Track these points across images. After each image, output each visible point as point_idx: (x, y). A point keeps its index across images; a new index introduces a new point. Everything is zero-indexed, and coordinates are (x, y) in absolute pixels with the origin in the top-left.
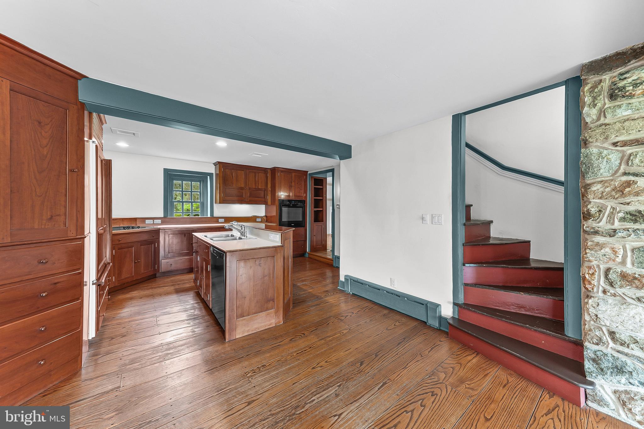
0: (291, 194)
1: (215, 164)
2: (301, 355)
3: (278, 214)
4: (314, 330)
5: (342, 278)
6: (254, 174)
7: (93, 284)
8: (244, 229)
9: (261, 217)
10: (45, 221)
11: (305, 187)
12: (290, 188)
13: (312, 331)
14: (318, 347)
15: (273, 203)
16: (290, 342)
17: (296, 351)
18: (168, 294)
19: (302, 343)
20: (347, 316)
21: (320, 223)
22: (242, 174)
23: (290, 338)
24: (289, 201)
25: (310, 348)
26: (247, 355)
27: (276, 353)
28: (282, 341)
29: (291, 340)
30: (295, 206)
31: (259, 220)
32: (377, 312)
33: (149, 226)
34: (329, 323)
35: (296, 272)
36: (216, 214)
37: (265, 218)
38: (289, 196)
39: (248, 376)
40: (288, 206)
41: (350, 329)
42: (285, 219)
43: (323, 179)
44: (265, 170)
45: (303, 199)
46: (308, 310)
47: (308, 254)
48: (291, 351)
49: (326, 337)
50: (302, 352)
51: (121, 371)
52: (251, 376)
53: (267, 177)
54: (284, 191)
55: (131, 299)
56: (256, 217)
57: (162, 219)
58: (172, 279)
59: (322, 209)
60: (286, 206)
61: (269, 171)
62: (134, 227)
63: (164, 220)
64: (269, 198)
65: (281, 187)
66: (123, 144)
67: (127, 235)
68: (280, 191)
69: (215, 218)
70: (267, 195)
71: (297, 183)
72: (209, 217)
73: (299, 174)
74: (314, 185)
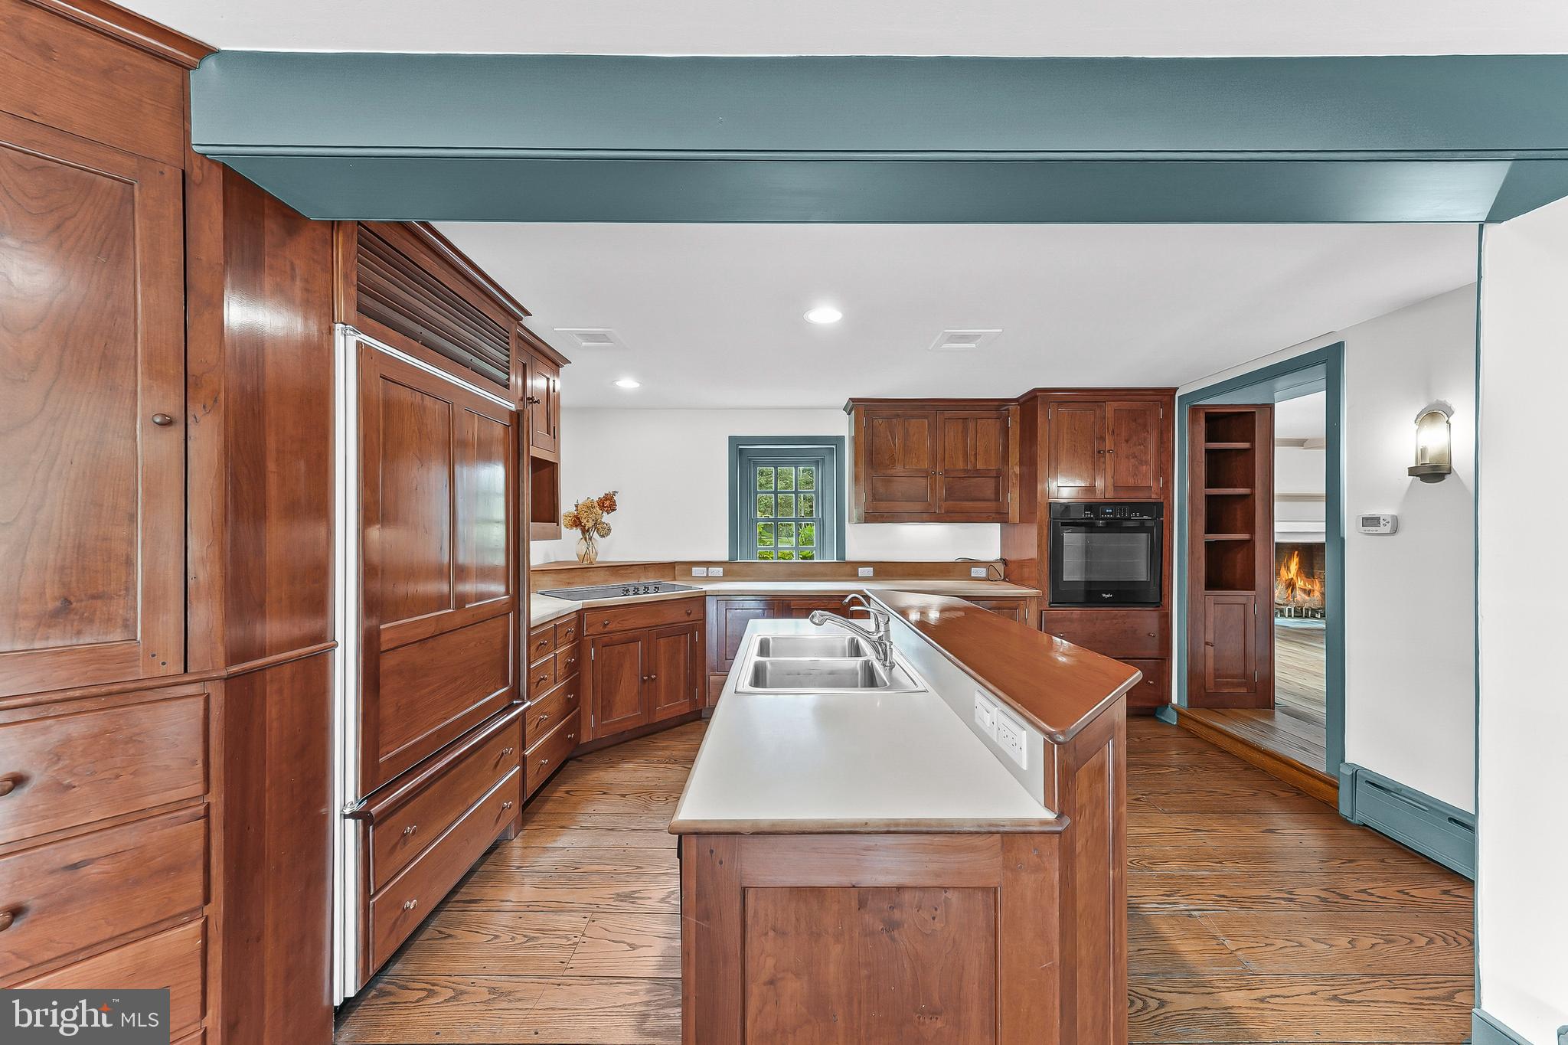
0: (1099, 484)
1: (848, 409)
3: (1047, 553)
6: (961, 426)
9: (987, 564)
11: (1161, 453)
12: (1096, 459)
15: (1027, 517)
21: (1239, 596)
22: (919, 427)
24: (1089, 507)
30: (1114, 526)
31: (981, 572)
33: (696, 583)
36: (853, 554)
37: (1000, 567)
38: (1091, 489)
40: (1089, 527)
42: (1073, 571)
43: (1254, 412)
44: (997, 407)
45: (1156, 497)
47: (1179, 713)
53: (1006, 431)
54: (1071, 472)
56: (968, 564)
57: (725, 566)
59: (1246, 537)
60: (1075, 525)
61: (1013, 407)
62: (667, 587)
63: (732, 569)
64: (1013, 499)
65: (1057, 459)
67: (623, 610)
68: (1054, 472)
69: (849, 566)
70: (1006, 490)
71: (1127, 441)
72: (835, 560)
73: (1135, 405)
74: (1209, 440)
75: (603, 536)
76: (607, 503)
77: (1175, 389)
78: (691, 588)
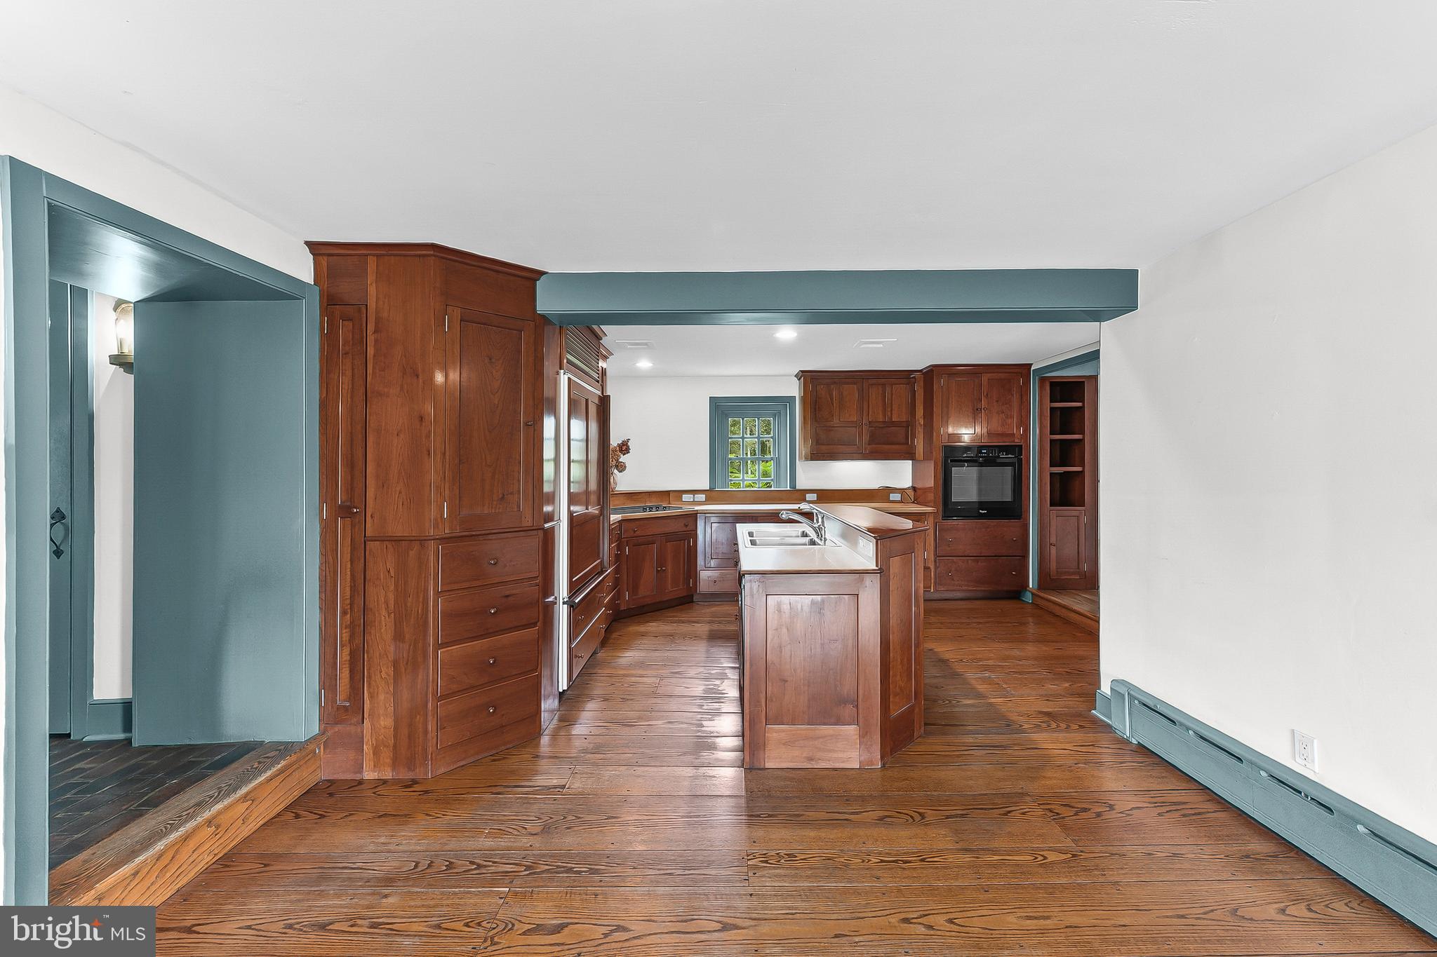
0: (978, 432)
1: (798, 378)
2: (890, 869)
3: (941, 482)
4: (956, 816)
5: (1105, 688)
6: (881, 389)
7: (564, 603)
8: (823, 522)
9: (902, 491)
10: (495, 503)
11: (1020, 410)
12: (975, 414)
13: (948, 817)
14: (945, 868)
15: (927, 457)
16: (878, 824)
17: (880, 853)
18: (696, 637)
19: (905, 839)
20: (1085, 810)
21: (1073, 511)
22: (853, 391)
23: (882, 814)
25: (923, 860)
26: (770, 816)
27: (832, 837)
28: (857, 813)
29: (881, 819)
30: (990, 462)
31: (897, 496)
32: (1218, 838)
33: (686, 505)
34: (1010, 812)
35: (979, 639)
36: (802, 484)
37: (911, 493)
39: (749, 863)
40: (971, 462)
41: (1074, 856)
42: (959, 496)
43: (1084, 382)
44: (905, 376)
45: (1017, 441)
46: (966, 753)
47: (1032, 594)
48: (871, 847)
49: (983, 850)
50: (897, 863)
51: (578, 759)
52: (755, 867)
53: (914, 392)
54: (958, 423)
55: (643, 635)
56: (889, 490)
57: (706, 493)
58: (714, 609)
59: (1079, 469)
60: (967, 461)
61: (917, 376)
62: (665, 507)
63: (712, 495)
64: (919, 444)
65: (949, 413)
66: (644, 364)
67: (646, 522)
68: (947, 423)
69: (799, 492)
70: (914, 436)
71: (997, 401)
72: (788, 489)
73: (1002, 376)
74: (1051, 401)
75: (620, 472)
76: (624, 448)
77: (1030, 365)
78: (681, 508)
